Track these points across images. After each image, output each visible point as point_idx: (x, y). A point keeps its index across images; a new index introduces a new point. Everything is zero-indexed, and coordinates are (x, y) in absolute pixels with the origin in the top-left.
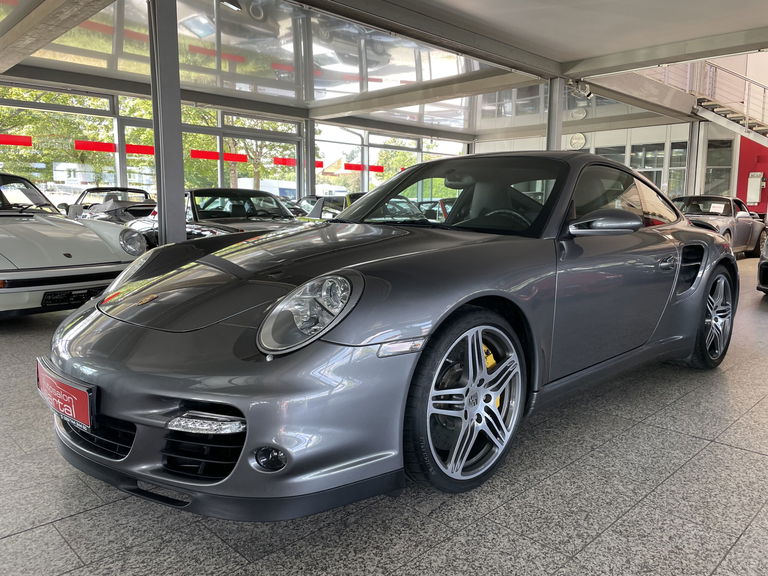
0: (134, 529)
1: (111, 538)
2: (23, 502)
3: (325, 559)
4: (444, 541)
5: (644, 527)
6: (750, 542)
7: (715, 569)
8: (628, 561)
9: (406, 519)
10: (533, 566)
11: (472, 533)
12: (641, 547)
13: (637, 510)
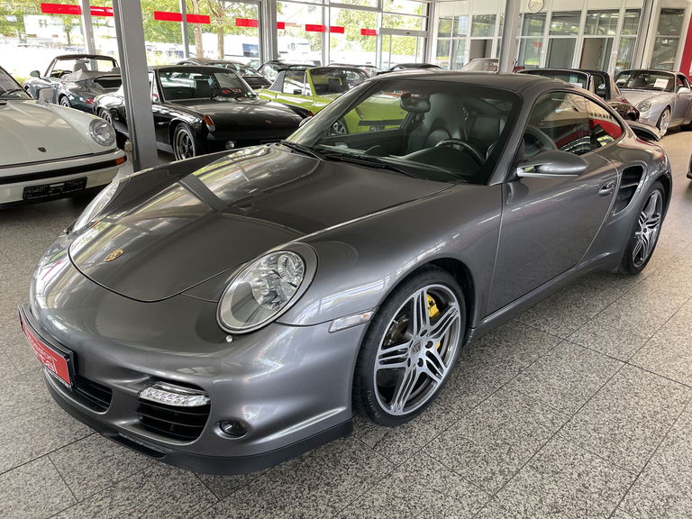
0: (119, 462)
1: (100, 472)
2: (21, 430)
3: (283, 496)
4: (385, 478)
5: (558, 463)
6: (647, 481)
7: (614, 511)
8: (541, 501)
9: (354, 452)
10: (460, 505)
11: (409, 469)
12: (553, 485)
13: (553, 443)
